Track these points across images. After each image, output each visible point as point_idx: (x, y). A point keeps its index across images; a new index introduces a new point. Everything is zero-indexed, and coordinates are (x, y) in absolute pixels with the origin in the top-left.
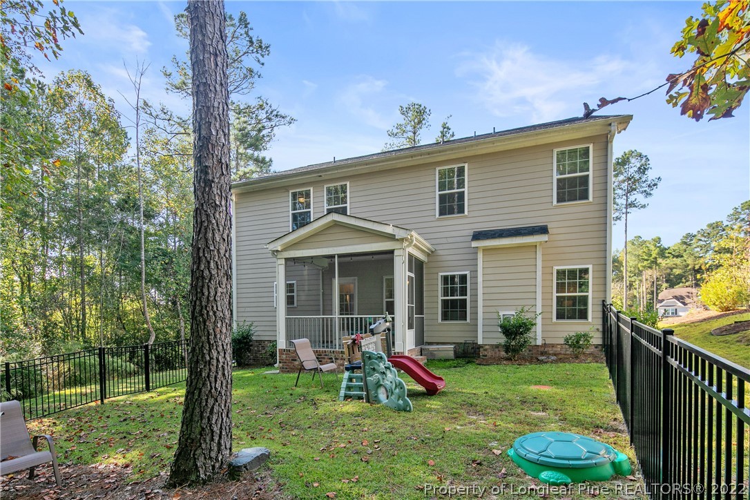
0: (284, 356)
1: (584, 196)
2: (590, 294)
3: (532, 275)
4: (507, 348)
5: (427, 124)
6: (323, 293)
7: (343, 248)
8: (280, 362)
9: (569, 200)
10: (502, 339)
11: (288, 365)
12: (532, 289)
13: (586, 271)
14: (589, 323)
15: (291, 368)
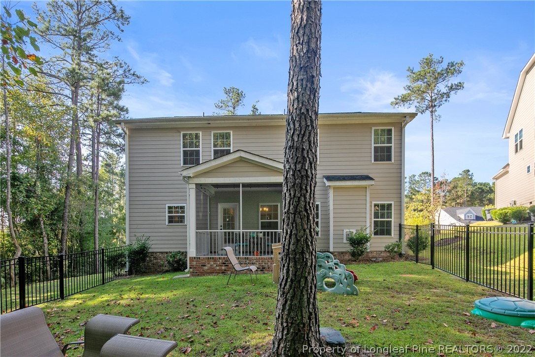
0: (195, 263)
1: (389, 159)
2: (393, 220)
3: (364, 206)
4: (353, 254)
5: (242, 103)
6: (210, 214)
7: (248, 178)
8: (190, 268)
9: (380, 161)
10: (348, 248)
11: (197, 270)
12: (363, 215)
13: (390, 206)
14: (392, 238)
15: (201, 272)
